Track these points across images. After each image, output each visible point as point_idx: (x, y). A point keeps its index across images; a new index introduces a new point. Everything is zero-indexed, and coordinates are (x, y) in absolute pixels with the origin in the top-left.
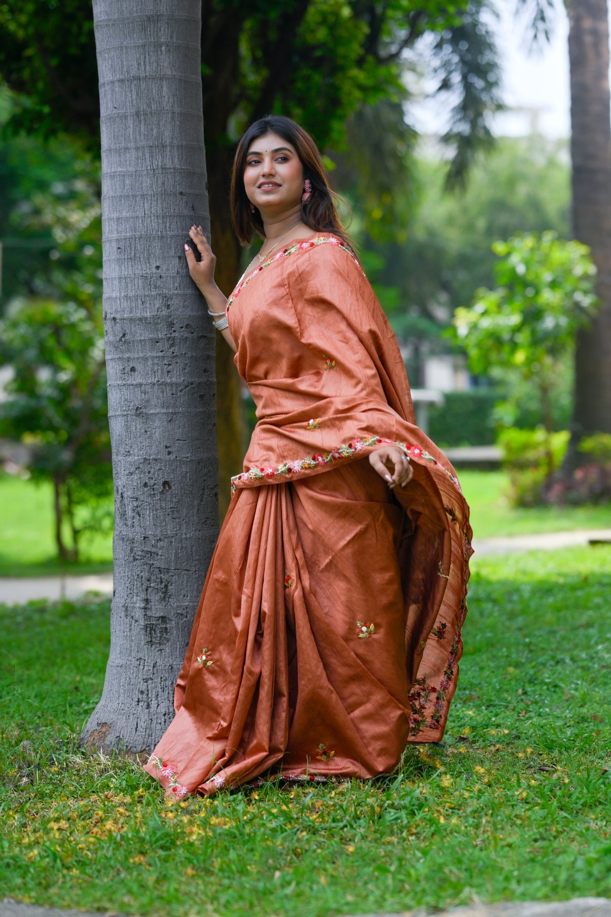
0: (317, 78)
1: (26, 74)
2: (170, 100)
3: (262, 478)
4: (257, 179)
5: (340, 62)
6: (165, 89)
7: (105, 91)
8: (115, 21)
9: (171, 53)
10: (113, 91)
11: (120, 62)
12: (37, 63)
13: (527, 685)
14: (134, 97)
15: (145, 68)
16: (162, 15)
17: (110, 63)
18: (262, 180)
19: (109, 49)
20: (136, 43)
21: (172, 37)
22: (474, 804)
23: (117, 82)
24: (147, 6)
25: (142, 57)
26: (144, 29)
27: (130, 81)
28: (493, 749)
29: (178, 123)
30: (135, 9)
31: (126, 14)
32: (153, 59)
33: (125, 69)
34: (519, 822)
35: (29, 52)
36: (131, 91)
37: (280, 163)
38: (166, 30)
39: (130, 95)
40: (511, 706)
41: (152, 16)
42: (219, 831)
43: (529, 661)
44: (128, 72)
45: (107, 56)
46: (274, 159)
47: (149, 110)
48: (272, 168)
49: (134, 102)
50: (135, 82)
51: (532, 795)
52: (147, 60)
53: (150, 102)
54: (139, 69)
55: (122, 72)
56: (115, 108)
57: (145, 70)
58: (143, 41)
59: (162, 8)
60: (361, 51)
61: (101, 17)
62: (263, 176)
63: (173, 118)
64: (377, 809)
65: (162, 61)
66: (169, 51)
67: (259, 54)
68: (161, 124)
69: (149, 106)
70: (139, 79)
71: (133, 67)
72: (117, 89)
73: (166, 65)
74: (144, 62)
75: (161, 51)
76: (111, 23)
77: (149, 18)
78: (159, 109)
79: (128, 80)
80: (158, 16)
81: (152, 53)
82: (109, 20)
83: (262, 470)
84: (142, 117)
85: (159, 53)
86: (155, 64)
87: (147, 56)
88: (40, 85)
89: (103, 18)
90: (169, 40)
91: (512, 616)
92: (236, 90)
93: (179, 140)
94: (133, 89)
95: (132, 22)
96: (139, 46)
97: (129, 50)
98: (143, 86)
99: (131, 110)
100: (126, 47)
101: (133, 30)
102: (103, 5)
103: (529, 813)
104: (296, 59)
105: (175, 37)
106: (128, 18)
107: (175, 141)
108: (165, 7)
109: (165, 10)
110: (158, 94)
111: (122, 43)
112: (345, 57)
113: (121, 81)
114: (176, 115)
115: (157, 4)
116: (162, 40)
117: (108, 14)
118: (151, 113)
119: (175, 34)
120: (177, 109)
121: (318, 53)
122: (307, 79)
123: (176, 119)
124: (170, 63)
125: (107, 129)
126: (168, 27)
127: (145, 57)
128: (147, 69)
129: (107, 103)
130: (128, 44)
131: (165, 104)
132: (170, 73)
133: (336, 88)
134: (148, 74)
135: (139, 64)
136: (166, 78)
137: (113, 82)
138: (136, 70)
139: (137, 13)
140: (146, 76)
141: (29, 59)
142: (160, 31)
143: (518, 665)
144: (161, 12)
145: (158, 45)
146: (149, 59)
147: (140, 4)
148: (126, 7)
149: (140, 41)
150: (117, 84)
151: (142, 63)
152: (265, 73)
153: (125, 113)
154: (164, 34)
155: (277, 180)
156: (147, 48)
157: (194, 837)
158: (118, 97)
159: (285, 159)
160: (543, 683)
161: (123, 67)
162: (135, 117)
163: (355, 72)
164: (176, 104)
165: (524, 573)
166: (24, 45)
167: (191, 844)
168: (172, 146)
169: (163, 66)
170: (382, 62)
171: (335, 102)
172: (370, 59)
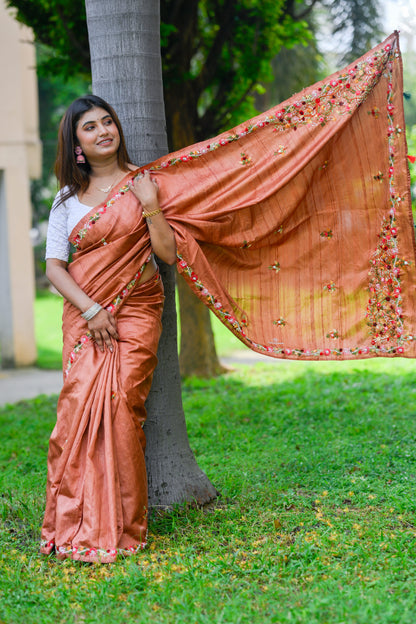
0: (251, 31)
1: (52, 34)
2: (139, 71)
5: (267, 20)
6: (136, 64)
7: (95, 65)
8: (100, 17)
9: (139, 39)
10: (100, 65)
11: (105, 46)
12: (59, 26)
13: (393, 459)
14: (115, 69)
15: (122, 50)
16: (133, 13)
17: (98, 47)
19: (96, 37)
20: (115, 32)
21: (140, 28)
22: (351, 554)
23: (103, 59)
24: (122, 7)
26: (120, 23)
28: (367, 509)
30: (114, 9)
31: (108, 13)
32: (127, 43)
33: (108, 51)
34: (381, 568)
35: (55, 18)
36: (112, 65)
38: (136, 23)
39: (112, 68)
40: (381, 476)
41: (126, 13)
42: (176, 575)
43: (396, 439)
44: (110, 52)
45: (96, 41)
47: (125, 78)
49: (115, 73)
50: (115, 59)
51: (391, 547)
53: (125, 73)
54: (117, 50)
55: (106, 52)
56: (102, 77)
58: (120, 31)
59: (132, 8)
60: (281, 12)
62: (101, 136)
63: (141, 83)
64: (285, 558)
65: (133, 44)
66: (138, 37)
67: (213, 14)
68: (133, 88)
69: (125, 75)
70: (118, 57)
71: (113, 49)
72: (103, 64)
73: (136, 47)
74: (121, 45)
75: (132, 37)
76: (98, 19)
77: (124, 15)
78: (131, 77)
79: (110, 58)
80: (130, 14)
81: (126, 39)
82: (96, 17)
84: (120, 83)
85: (131, 39)
86: (128, 47)
87: (123, 41)
88: (62, 42)
89: (93, 15)
90: (138, 30)
91: (387, 403)
92: (197, 41)
93: (146, 98)
94: (114, 64)
95: (112, 18)
96: (117, 35)
97: (110, 37)
98: (121, 62)
99: (112, 79)
100: (108, 35)
101: (113, 24)
102: (92, 7)
103: (388, 561)
104: (237, 18)
105: (142, 28)
106: (109, 15)
107: (143, 99)
108: (134, 7)
109: (134, 9)
110: (131, 67)
111: (106, 32)
112: (271, 17)
113: (106, 58)
114: (144, 81)
115: (129, 5)
116: (133, 30)
117: (96, 13)
118: (126, 80)
119: (141, 26)
120: (144, 77)
121: (252, 14)
122: (245, 32)
123: (143, 84)
124: (138, 45)
125: (96, 91)
126: (137, 21)
127: (121, 42)
130: (110, 33)
131: (136, 74)
132: (139, 53)
133: (264, 38)
134: (123, 54)
135: (117, 47)
136: (136, 56)
137: (100, 59)
138: (115, 51)
139: (116, 12)
141: (54, 23)
142: (132, 23)
143: (389, 443)
144: (132, 10)
145: (130, 34)
146: (124, 43)
147: (117, 5)
148: (108, 8)
149: (118, 31)
150: (103, 61)
152: (217, 28)
153: (109, 80)
154: (134, 25)
156: (122, 35)
157: (160, 580)
158: (103, 69)
159: (110, 122)
160: (404, 457)
161: (106, 49)
162: (115, 83)
163: (278, 27)
164: (143, 73)
165: (398, 369)
166: (50, 14)
167: (157, 586)
168: (140, 102)
169: (134, 48)
170: (296, 19)
171: (264, 48)
172: (288, 17)
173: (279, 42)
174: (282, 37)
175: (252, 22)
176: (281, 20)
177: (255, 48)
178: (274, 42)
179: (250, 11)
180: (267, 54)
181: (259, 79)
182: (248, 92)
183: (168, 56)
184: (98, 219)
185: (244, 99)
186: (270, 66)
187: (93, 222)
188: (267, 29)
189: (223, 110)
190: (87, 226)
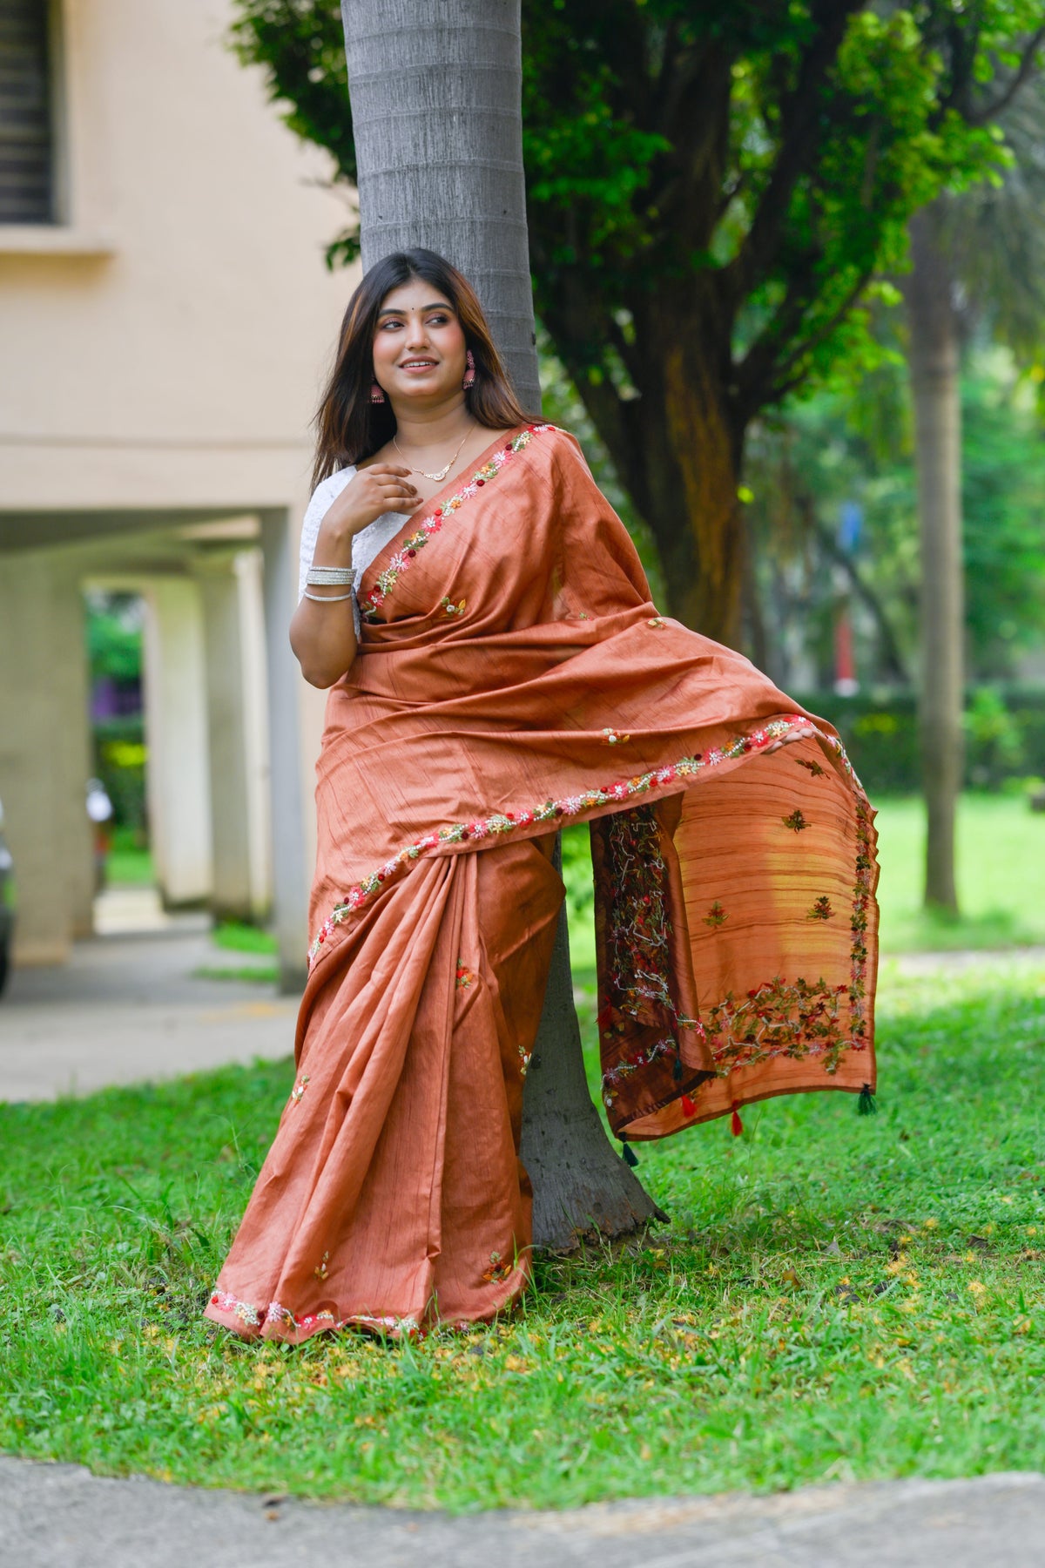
0: (861, 149)
2: (468, 202)
3: (511, 830)
4: (398, 354)
5: (898, 123)
6: (459, 184)
7: (366, 190)
8: (377, 77)
9: (468, 126)
10: (377, 190)
11: (387, 144)
14: (409, 198)
15: (426, 152)
16: (452, 65)
17: (372, 146)
18: (407, 355)
19: (369, 123)
20: (410, 111)
21: (468, 100)
23: (382, 176)
24: (427, 52)
25: (421, 134)
26: (423, 88)
27: (401, 172)
29: (480, 239)
30: (408, 57)
31: (395, 66)
32: (439, 136)
33: (394, 155)
36: (404, 189)
37: (435, 327)
38: (459, 88)
39: (402, 196)
41: (436, 67)
44: (399, 159)
45: (366, 134)
46: (425, 321)
47: (432, 219)
48: (425, 336)
49: (410, 207)
50: (411, 174)
52: (429, 138)
53: (435, 207)
54: (415, 154)
55: (390, 159)
56: (381, 217)
57: (426, 154)
58: (422, 108)
59: (451, 54)
60: (936, 103)
61: (357, 72)
62: (411, 349)
63: (472, 231)
65: (452, 139)
66: (465, 122)
67: (774, 114)
68: (453, 240)
69: (433, 212)
70: (416, 169)
71: (407, 151)
72: (382, 187)
73: (460, 145)
74: (425, 142)
75: (451, 122)
76: (371, 81)
77: (431, 71)
78: (449, 217)
79: (399, 172)
80: (446, 67)
81: (436, 127)
82: (368, 76)
83: (510, 816)
84: (423, 231)
85: (448, 126)
86: (442, 145)
87: (429, 133)
89: (360, 73)
90: (464, 105)
93: (483, 266)
94: (408, 186)
95: (404, 79)
96: (416, 117)
97: (399, 123)
98: (423, 181)
99: (405, 221)
100: (395, 118)
101: (406, 91)
102: (359, 51)
104: (825, 120)
105: (473, 100)
106: (397, 72)
107: (476, 269)
108: (456, 52)
109: (456, 56)
110: (447, 193)
111: (389, 112)
112: (904, 114)
113: (389, 173)
114: (478, 225)
115: (444, 47)
116: (453, 105)
117: (366, 67)
118: (437, 224)
119: (474, 96)
120: (479, 217)
121: (861, 111)
122: (845, 152)
123: (477, 232)
124: (466, 141)
125: (369, 252)
126: (462, 84)
127: (425, 134)
128: (429, 153)
129: (368, 210)
130: (398, 113)
131: (459, 208)
132: (467, 158)
133: (893, 168)
134: (430, 161)
135: (416, 146)
136: (460, 167)
137: (376, 176)
138: (411, 155)
139: (411, 63)
140: (427, 165)
142: (450, 91)
144: (451, 60)
145: (446, 114)
146: (433, 137)
147: (415, 48)
148: (395, 55)
149: (418, 108)
150: (382, 179)
151: (421, 144)
153: (396, 224)
154: (456, 95)
155: (433, 355)
156: (428, 118)
158: (383, 200)
159: (443, 321)
161: (390, 151)
162: (411, 231)
163: (930, 142)
164: (477, 207)
169: (455, 148)
170: (973, 120)
171: (891, 191)
172: (953, 115)
173: (929, 176)
174: (934, 164)
175: (861, 127)
176: (934, 122)
177: (868, 193)
178: (915, 176)
179: (858, 100)
180: (897, 206)
181: (879, 268)
182: (852, 301)
183: (653, 212)
184: (423, 544)
185: (841, 318)
186: (906, 235)
187: (412, 554)
188: (900, 143)
189: (796, 342)
190: (398, 562)
